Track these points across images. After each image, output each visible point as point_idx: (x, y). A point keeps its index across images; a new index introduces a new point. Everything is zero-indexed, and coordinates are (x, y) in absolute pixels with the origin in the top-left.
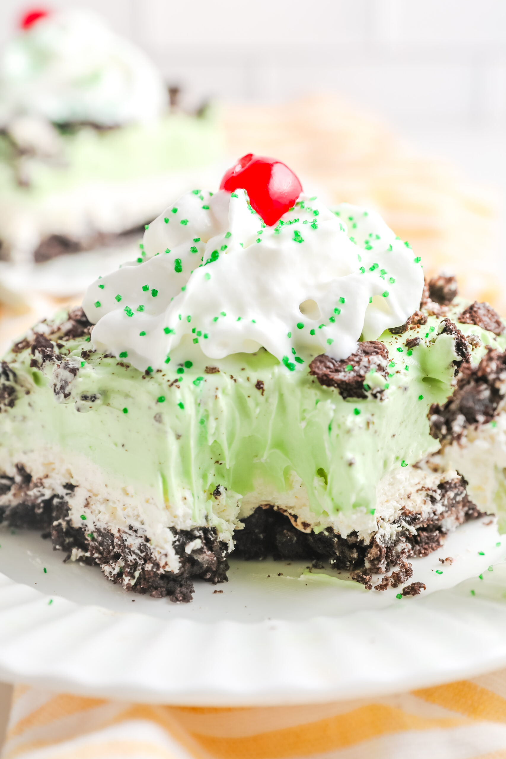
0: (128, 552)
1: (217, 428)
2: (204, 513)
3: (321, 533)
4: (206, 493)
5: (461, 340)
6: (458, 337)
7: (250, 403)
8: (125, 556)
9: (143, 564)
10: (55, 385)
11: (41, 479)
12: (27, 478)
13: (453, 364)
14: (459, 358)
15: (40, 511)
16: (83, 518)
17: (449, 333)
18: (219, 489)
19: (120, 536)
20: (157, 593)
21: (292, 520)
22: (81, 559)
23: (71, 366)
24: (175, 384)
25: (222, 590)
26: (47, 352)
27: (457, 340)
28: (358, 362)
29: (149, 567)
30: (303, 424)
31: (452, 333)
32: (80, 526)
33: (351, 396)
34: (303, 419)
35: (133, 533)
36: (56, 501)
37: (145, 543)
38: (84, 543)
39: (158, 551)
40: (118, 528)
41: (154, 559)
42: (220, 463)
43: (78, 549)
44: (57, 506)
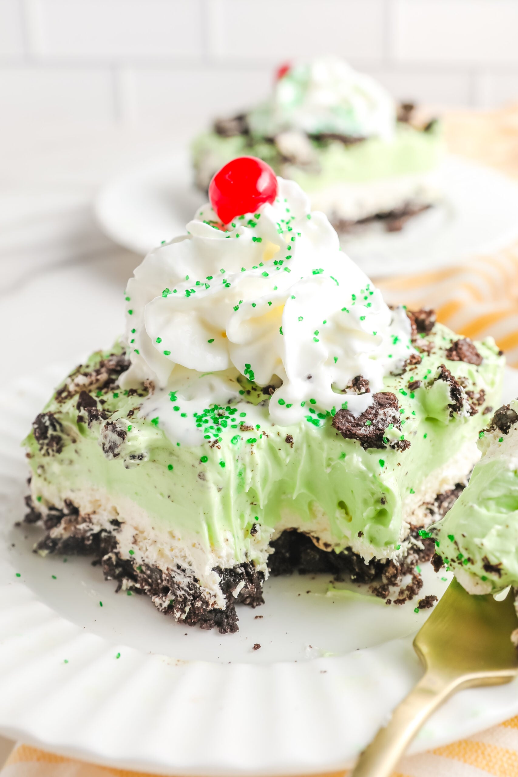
0: (177, 587)
1: (253, 478)
2: (244, 550)
3: (342, 553)
4: (243, 530)
5: (455, 386)
6: (452, 384)
7: (282, 454)
8: (174, 591)
9: (192, 599)
10: (104, 444)
11: (89, 515)
12: (75, 511)
13: (448, 407)
14: (453, 402)
15: (90, 542)
16: (131, 552)
17: (445, 380)
18: (255, 527)
19: (169, 573)
20: (207, 626)
21: (315, 541)
22: (132, 588)
23: (118, 429)
24: (216, 445)
25: (262, 615)
26: (93, 412)
27: (452, 387)
28: (376, 415)
29: (198, 604)
30: (328, 470)
31: (448, 380)
32: (128, 558)
33: (371, 446)
34: (329, 465)
35: (182, 572)
36: (104, 534)
37: (194, 583)
38: (133, 574)
39: (207, 592)
40: (167, 566)
41: (204, 598)
42: (254, 504)
43: (128, 580)
44: (105, 539)
